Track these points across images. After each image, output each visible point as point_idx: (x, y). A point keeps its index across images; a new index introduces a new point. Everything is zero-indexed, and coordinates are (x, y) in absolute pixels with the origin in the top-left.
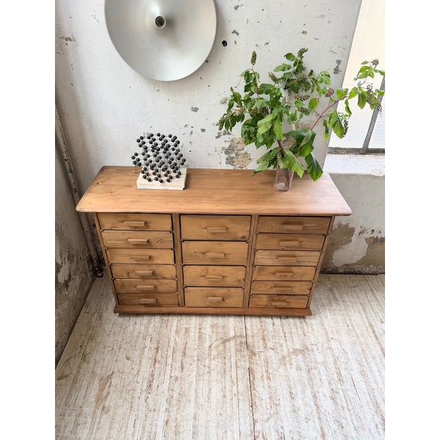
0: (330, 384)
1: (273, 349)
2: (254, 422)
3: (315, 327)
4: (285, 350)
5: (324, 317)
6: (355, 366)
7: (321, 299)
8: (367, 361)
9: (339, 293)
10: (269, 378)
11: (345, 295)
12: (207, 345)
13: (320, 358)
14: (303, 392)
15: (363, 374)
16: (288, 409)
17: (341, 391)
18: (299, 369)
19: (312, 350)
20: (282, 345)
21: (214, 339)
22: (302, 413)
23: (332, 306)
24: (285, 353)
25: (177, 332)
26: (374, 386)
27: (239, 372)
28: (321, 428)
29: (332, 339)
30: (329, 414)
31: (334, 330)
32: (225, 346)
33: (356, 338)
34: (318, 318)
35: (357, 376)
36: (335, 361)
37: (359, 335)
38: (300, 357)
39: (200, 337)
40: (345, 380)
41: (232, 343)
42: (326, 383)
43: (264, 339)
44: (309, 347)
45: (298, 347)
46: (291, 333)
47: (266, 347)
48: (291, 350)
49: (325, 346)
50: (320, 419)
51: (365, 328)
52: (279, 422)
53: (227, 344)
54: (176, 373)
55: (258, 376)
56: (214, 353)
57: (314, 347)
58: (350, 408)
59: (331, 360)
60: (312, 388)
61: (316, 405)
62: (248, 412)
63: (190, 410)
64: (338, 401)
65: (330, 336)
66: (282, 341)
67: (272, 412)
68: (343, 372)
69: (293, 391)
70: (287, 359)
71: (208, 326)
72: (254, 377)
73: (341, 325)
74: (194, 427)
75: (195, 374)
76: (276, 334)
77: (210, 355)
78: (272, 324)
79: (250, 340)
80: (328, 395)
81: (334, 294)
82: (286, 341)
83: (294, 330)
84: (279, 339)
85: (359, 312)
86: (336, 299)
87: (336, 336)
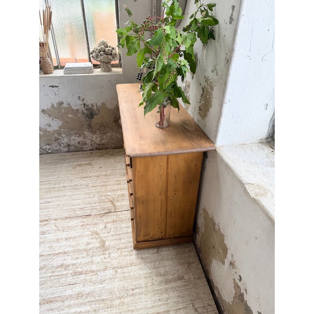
0: (73, 265)
1: (105, 227)
2: (56, 220)
3: (128, 258)
4: (104, 235)
5: (140, 266)
6: (88, 289)
7: (164, 266)
8: (92, 301)
9: (179, 287)
10: (83, 225)
11: (176, 294)
12: (109, 194)
13: (97, 259)
14: (70, 246)
15: (79, 295)
16: (60, 237)
17: (66, 272)
18: (88, 244)
19: (104, 254)
20: (108, 233)
21: (113, 196)
22: (55, 245)
23: (157, 276)
24: (102, 235)
25: (117, 181)
26: (67, 303)
27: (89, 211)
28: (43, 255)
29: (116, 272)
30: (51, 261)
31: (125, 275)
32: (107, 202)
33: (118, 295)
34: (138, 261)
35: (78, 289)
36: (93, 272)
37: (122, 300)
38: (98, 245)
39: (114, 190)
40: (75, 277)
41: (111, 205)
42: (74, 262)
43: (113, 221)
44: (107, 252)
45: (107, 244)
46: (120, 239)
47: (106, 223)
48: (104, 239)
49: (108, 265)
50: (49, 255)
51: (132, 308)
52: (53, 231)
53: (110, 203)
54: (90, 185)
55: (85, 220)
56: (103, 198)
57: (107, 256)
58: (52, 278)
59: (94, 268)
60: (72, 251)
61: (59, 253)
62: (62, 216)
63: (69, 193)
64: (59, 269)
65: (119, 271)
66: (112, 233)
67: (59, 228)
68: (82, 277)
69: (71, 240)
70: (96, 236)
71: (123, 192)
72: (84, 218)
73: (134, 283)
74: (60, 196)
75: (90, 192)
76: (118, 229)
77: (102, 196)
78: (128, 226)
79: (112, 214)
80: (65, 262)
81: (175, 280)
82: (112, 235)
83: (123, 241)
84: (114, 231)
85: (153, 307)
86: (167, 282)
87: (118, 275)
